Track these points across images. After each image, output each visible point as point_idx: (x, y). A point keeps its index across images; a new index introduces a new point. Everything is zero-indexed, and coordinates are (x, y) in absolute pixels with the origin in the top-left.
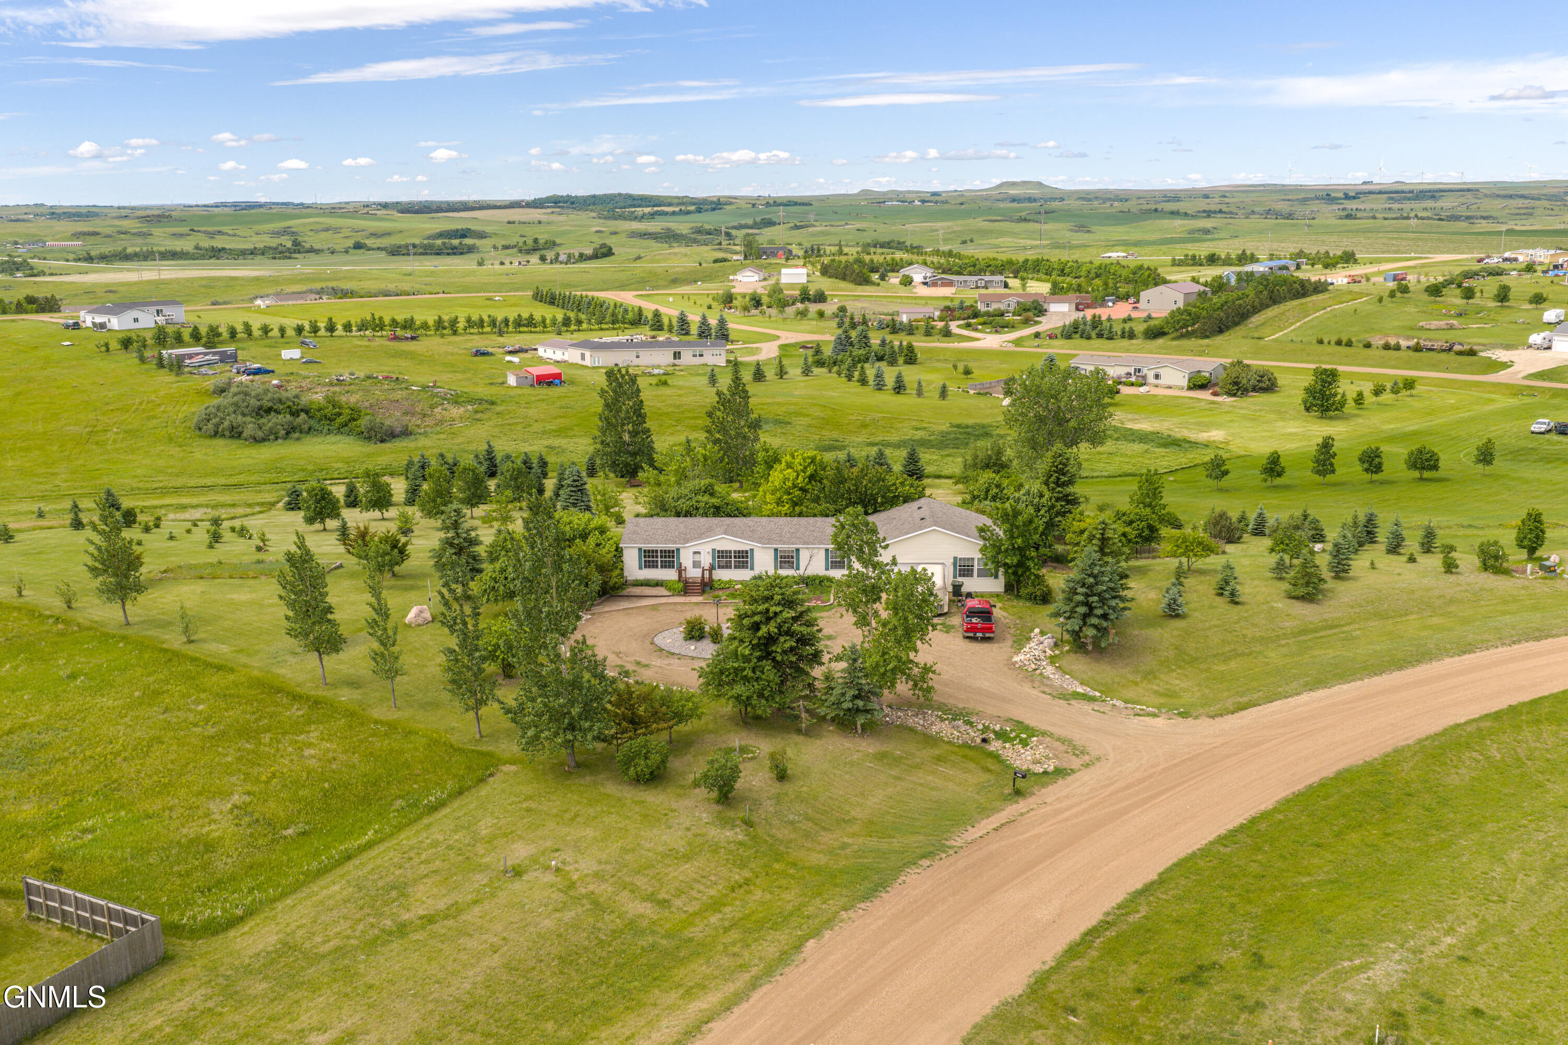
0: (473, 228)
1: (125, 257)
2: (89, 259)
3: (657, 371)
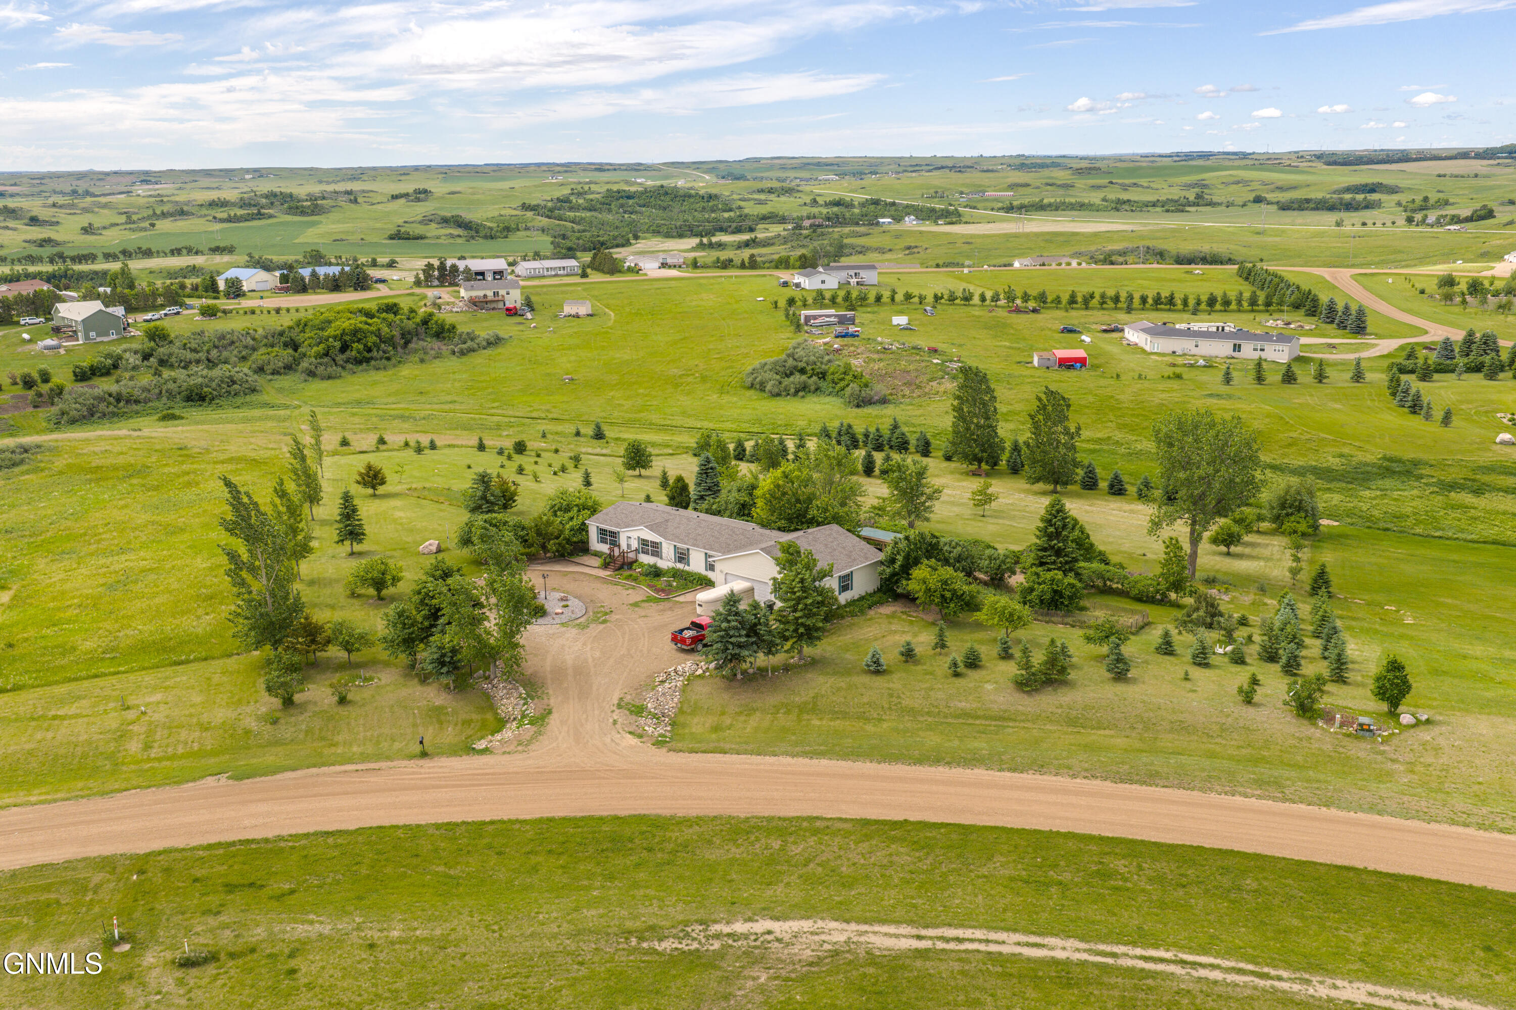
0: (1385, 182)
1: (1041, 207)
2: (1010, 209)
3: (1201, 362)
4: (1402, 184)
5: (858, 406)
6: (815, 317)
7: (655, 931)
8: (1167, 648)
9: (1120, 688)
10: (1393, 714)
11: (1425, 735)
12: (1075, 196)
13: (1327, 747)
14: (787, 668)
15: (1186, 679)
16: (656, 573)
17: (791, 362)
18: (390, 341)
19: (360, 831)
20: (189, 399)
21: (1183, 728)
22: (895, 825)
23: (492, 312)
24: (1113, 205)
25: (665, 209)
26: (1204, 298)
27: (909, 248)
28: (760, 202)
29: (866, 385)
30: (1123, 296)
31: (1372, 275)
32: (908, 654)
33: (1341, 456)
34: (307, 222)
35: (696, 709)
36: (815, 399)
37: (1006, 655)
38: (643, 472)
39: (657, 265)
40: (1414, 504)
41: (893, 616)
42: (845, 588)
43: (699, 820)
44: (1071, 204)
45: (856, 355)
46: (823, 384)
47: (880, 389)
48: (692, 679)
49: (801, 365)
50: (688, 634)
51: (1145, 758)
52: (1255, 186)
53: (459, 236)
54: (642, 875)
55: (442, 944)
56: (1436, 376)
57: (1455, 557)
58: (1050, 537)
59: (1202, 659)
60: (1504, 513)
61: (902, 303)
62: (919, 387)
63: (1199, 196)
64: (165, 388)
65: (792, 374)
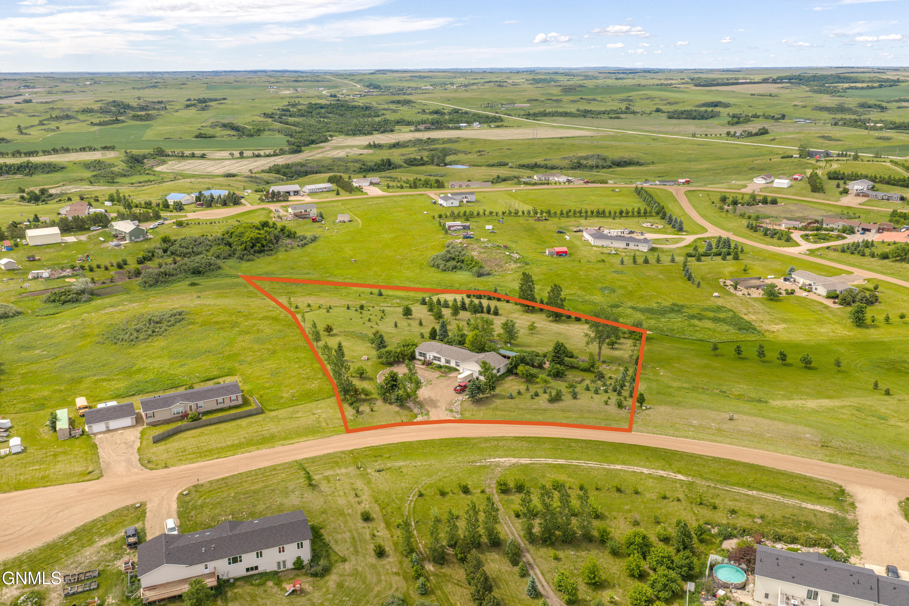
0: (724, 100)
2: (529, 116)
3: (613, 252)
4: (731, 101)
5: (478, 277)
6: (453, 226)
7: (474, 461)
8: (587, 389)
9: (575, 401)
10: (641, 406)
11: (647, 412)
12: (563, 107)
13: (624, 416)
14: (487, 398)
15: (592, 398)
16: (440, 367)
17: (449, 255)
18: (270, 241)
19: (398, 443)
20: (194, 273)
21: (590, 411)
22: (523, 437)
23: (305, 220)
24: (583, 114)
25: (342, 115)
26: (618, 212)
27: (479, 152)
28: (394, 111)
29: (481, 267)
30: (583, 211)
31: (694, 191)
32: (519, 393)
33: (658, 303)
34: (145, 125)
35: (466, 410)
36: (460, 273)
37: (545, 392)
38: (409, 317)
39: (368, 184)
40: (678, 324)
41: (512, 380)
42: (498, 372)
43: (477, 438)
44: (560, 113)
45: (474, 250)
46: (462, 265)
47: (487, 269)
48: (462, 401)
49: (453, 256)
50: (458, 388)
51: (580, 420)
52: (657, 101)
53: (234, 135)
54: (467, 450)
55: (430, 465)
56: (703, 258)
57: (686, 347)
58: (556, 353)
59: (596, 392)
60: (706, 328)
61: (488, 216)
62: (501, 267)
63: (627, 108)
64: (182, 268)
65: (449, 260)
